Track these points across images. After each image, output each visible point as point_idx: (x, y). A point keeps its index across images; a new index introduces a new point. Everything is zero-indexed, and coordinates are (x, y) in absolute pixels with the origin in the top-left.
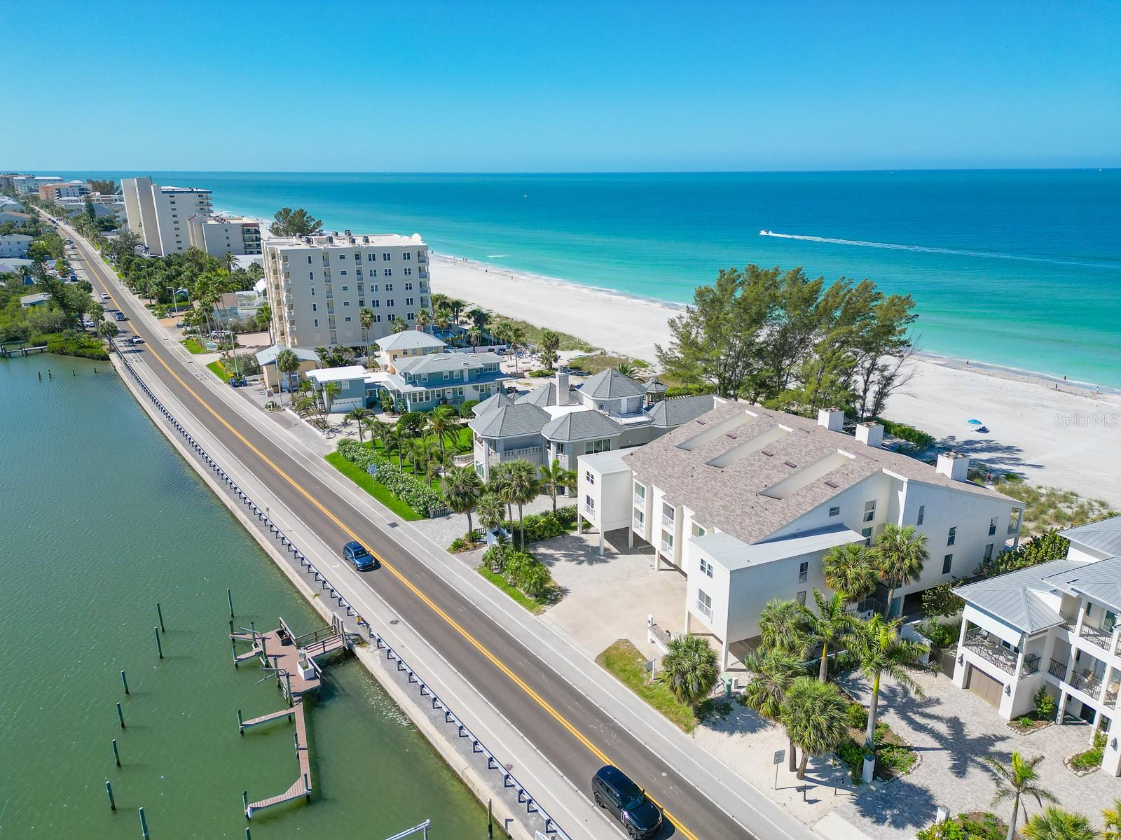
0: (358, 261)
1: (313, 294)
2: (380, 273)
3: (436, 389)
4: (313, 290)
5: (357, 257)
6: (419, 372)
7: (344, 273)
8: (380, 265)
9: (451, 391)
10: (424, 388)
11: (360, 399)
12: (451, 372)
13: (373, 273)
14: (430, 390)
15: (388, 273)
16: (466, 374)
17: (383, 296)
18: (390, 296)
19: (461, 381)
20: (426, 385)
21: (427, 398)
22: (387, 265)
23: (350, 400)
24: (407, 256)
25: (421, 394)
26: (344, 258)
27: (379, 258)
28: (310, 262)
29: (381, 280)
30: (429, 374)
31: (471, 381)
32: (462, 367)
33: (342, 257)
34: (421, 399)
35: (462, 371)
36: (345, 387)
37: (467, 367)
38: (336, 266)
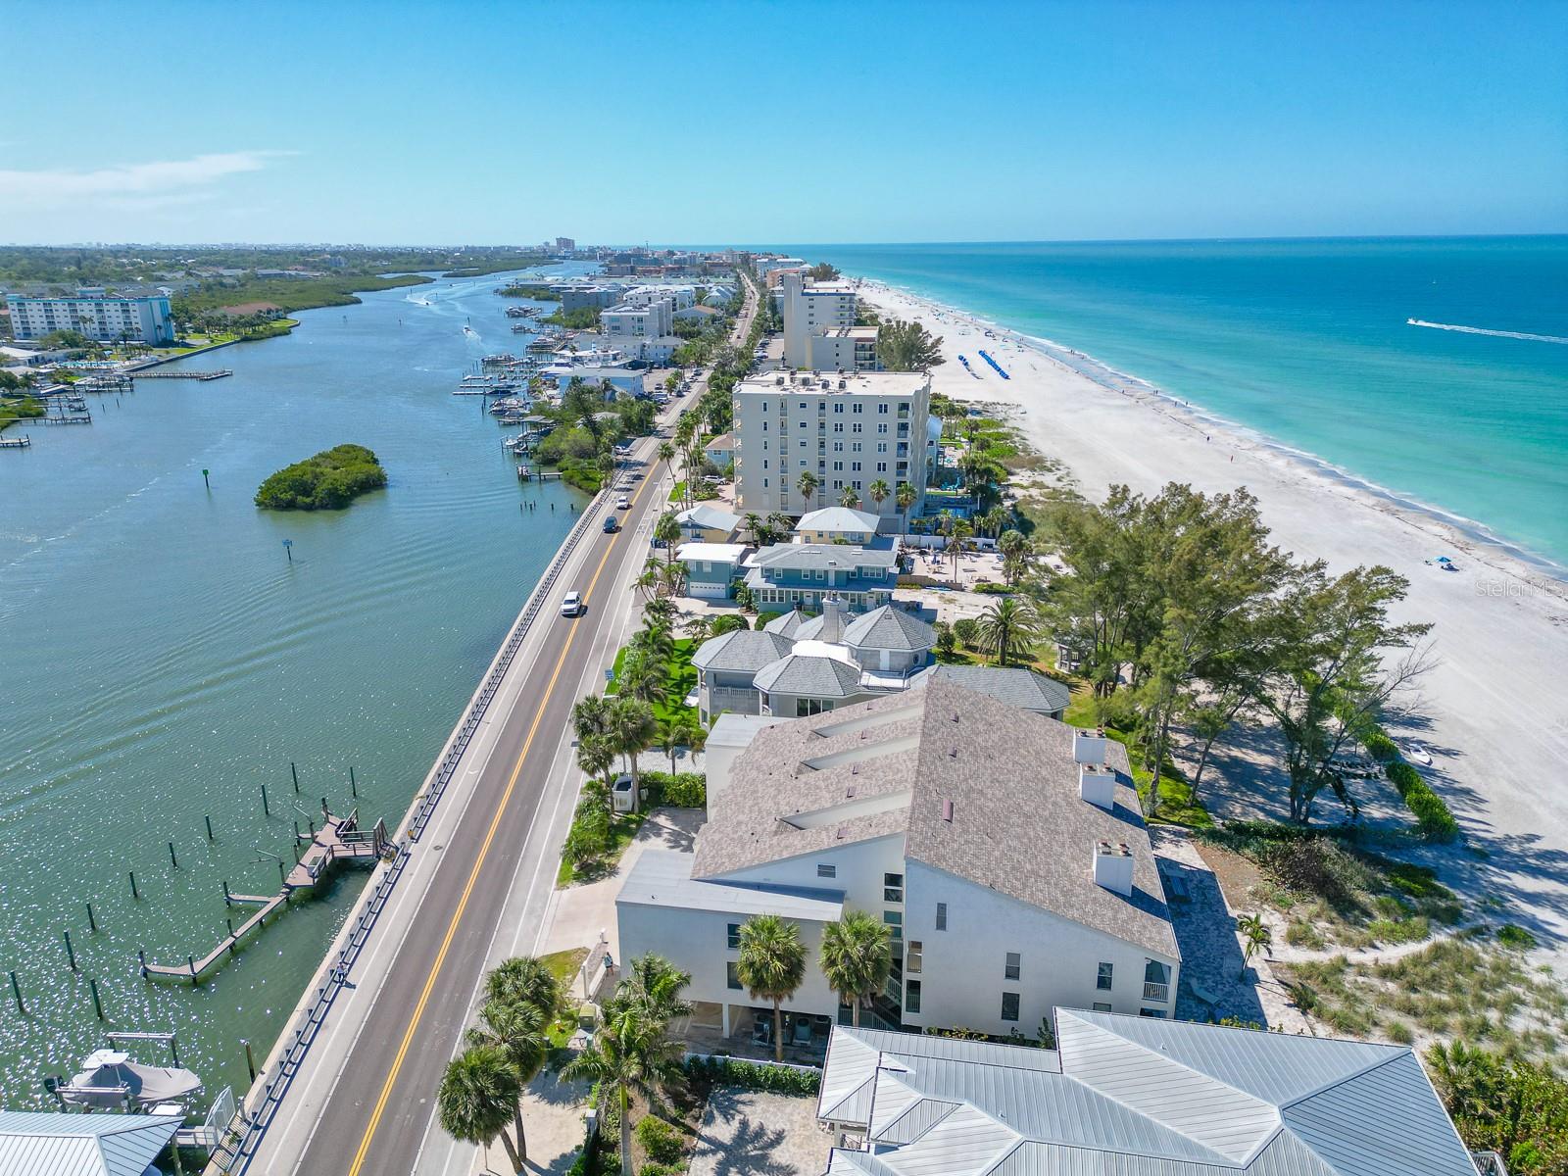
0: (822, 411)
1: (766, 448)
2: (848, 428)
3: (791, 590)
4: (766, 443)
5: (822, 406)
6: (772, 566)
7: (803, 425)
8: (848, 418)
9: (812, 595)
10: (774, 586)
11: (724, 586)
12: (813, 572)
13: (839, 428)
14: (784, 589)
15: (857, 428)
16: (832, 577)
17: (848, 457)
18: (857, 457)
19: (824, 584)
20: (780, 584)
21: (781, 599)
22: (858, 418)
23: (708, 585)
24: (883, 409)
25: (773, 592)
26: (805, 407)
27: (848, 409)
28: (765, 409)
29: (848, 437)
30: (784, 570)
31: (837, 586)
32: (827, 567)
33: (803, 406)
34: (773, 599)
35: (826, 572)
36: (708, 569)
37: (832, 568)
38: (795, 416)
